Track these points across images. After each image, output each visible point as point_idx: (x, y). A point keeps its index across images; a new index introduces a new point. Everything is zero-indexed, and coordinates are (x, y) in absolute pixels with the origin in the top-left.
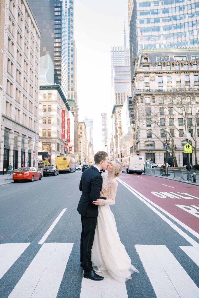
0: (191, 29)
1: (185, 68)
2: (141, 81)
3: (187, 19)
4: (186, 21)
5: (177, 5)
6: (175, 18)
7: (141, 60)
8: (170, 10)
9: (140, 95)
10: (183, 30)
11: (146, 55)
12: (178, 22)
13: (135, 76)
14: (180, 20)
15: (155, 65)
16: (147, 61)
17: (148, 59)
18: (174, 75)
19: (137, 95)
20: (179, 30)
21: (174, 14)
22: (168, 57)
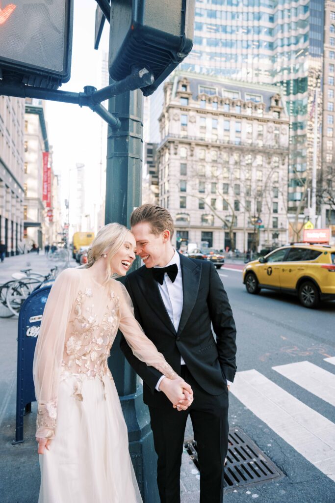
0: (245, 51)
1: (236, 110)
2: (176, 120)
3: (240, 35)
4: (239, 38)
5: (229, 8)
6: (225, 30)
7: (177, 88)
8: (218, 14)
9: (173, 142)
10: (234, 51)
11: (185, 81)
12: (228, 37)
13: (167, 111)
14: (231, 33)
15: (197, 98)
16: (186, 90)
17: (188, 88)
18: (221, 119)
19: (169, 142)
20: (228, 50)
21: (224, 23)
22: (215, 89)
